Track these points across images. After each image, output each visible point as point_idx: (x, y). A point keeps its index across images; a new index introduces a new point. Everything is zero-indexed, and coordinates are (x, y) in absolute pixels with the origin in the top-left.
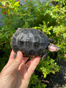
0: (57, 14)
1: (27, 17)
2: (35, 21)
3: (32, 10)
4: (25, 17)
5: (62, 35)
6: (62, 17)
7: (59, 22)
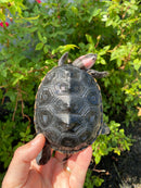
7: (123, 36)
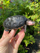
0: (33, 8)
1: (15, 10)
2: (20, 12)
3: (18, 5)
4: (14, 10)
5: (36, 20)
6: (37, 9)
